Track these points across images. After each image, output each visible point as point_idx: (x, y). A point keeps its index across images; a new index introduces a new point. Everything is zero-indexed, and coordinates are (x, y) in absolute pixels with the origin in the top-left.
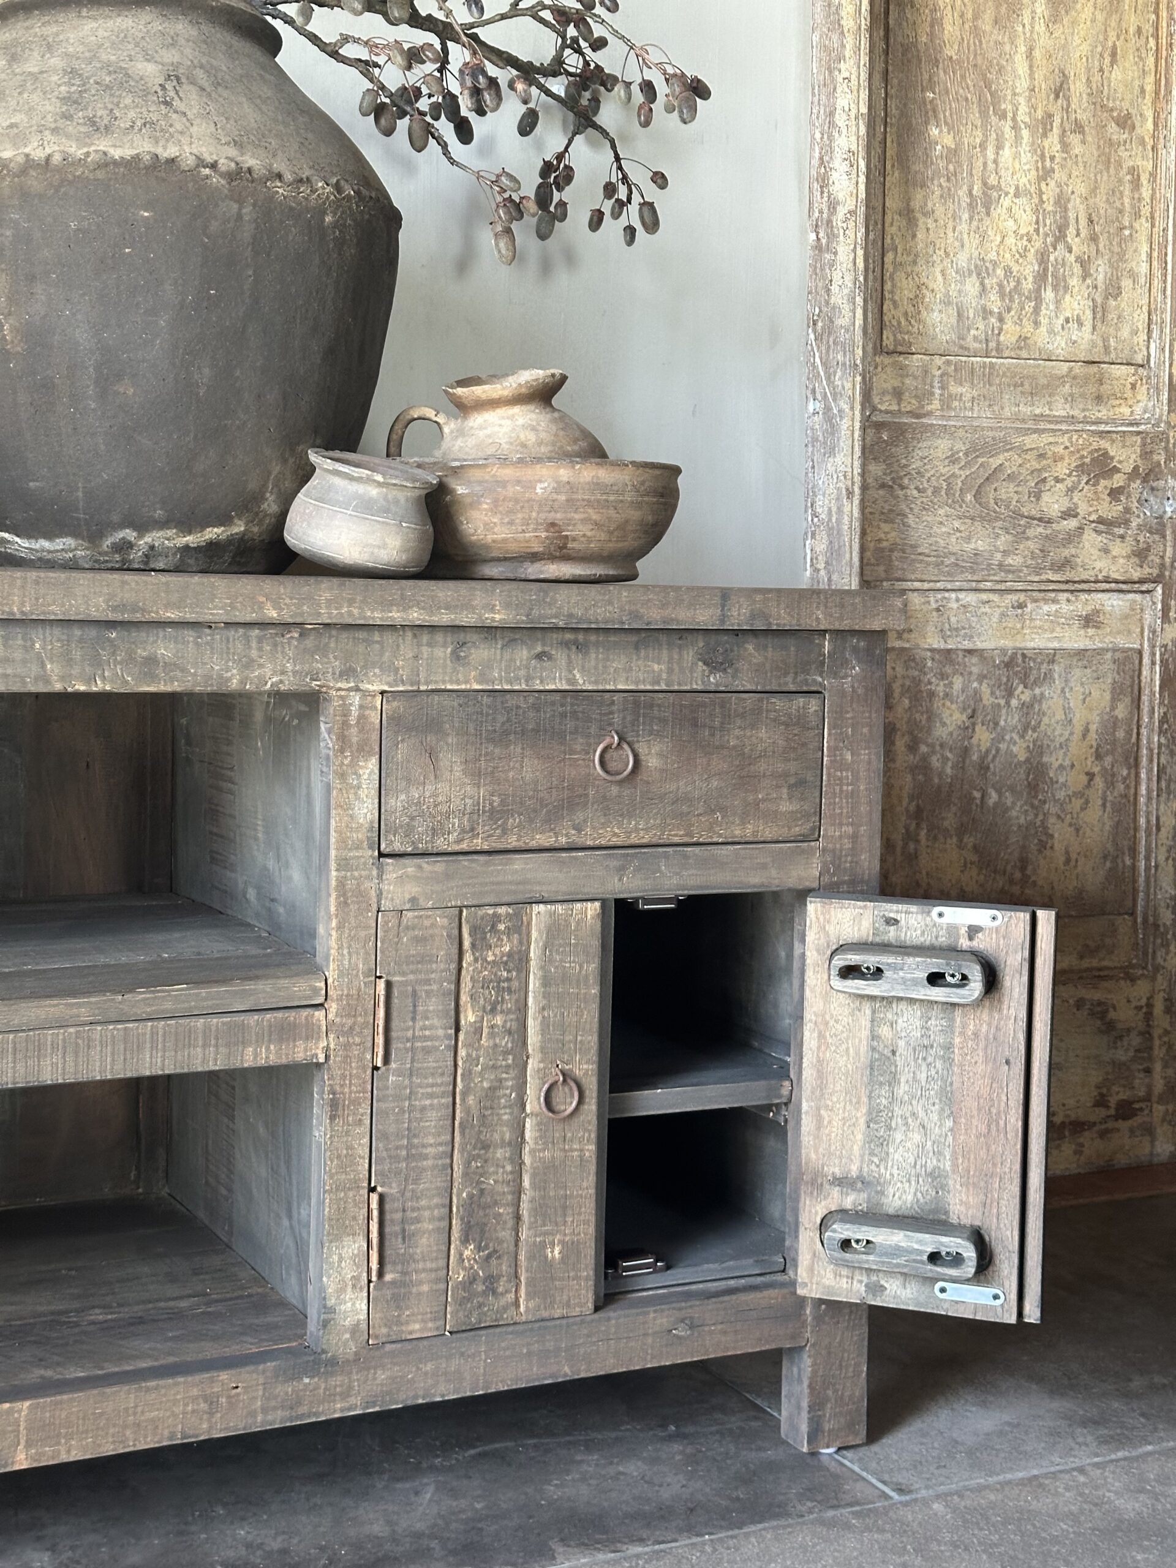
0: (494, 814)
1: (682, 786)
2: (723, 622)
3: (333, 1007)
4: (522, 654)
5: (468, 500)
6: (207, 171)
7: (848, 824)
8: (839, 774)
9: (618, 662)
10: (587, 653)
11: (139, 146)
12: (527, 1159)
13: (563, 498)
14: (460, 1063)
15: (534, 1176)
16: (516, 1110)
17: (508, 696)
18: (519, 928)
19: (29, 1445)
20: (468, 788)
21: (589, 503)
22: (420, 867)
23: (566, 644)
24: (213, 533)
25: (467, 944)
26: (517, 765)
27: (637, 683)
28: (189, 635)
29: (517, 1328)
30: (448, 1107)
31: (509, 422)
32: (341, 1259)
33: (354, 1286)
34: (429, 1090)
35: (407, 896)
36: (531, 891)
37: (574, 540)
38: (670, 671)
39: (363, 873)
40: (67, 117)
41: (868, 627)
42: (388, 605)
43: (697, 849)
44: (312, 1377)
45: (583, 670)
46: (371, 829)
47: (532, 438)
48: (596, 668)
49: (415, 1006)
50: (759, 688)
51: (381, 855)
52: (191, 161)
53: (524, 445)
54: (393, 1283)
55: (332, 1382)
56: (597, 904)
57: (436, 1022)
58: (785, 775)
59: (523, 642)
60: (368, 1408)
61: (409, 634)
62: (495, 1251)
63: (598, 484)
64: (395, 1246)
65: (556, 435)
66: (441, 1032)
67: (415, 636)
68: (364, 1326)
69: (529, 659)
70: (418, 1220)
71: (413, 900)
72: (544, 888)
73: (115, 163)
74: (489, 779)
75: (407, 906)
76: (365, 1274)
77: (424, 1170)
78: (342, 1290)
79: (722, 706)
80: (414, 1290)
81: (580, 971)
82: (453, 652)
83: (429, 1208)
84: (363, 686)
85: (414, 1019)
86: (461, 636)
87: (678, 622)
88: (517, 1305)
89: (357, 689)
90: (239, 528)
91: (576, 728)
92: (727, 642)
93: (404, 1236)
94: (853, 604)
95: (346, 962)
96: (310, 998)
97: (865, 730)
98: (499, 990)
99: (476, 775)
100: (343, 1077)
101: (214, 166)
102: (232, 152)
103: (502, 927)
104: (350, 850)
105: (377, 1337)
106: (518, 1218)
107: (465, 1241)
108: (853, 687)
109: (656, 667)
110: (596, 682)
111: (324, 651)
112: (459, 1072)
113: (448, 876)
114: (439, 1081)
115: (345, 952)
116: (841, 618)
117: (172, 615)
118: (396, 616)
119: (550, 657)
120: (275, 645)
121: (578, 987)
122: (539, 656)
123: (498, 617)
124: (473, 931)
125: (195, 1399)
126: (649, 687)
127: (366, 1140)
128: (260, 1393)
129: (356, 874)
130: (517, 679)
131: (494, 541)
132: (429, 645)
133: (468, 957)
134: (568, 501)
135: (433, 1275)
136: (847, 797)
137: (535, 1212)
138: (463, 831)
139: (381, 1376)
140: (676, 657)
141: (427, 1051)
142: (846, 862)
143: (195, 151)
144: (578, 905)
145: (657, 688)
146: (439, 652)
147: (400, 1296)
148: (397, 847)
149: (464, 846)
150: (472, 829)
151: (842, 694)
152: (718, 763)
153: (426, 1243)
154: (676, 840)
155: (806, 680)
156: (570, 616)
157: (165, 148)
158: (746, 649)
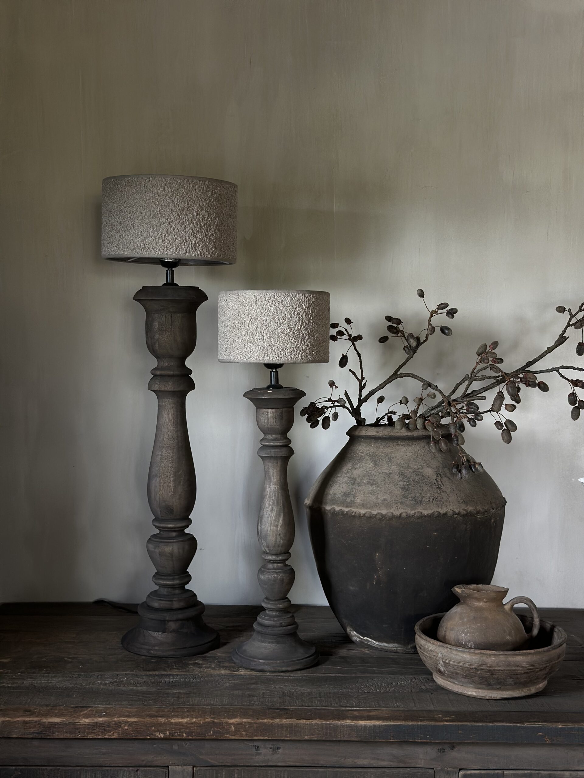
6: (456, 516)
11: (433, 509)
40: (406, 497)
52: (451, 513)
102: (464, 506)
143: (452, 508)
157: (441, 508)
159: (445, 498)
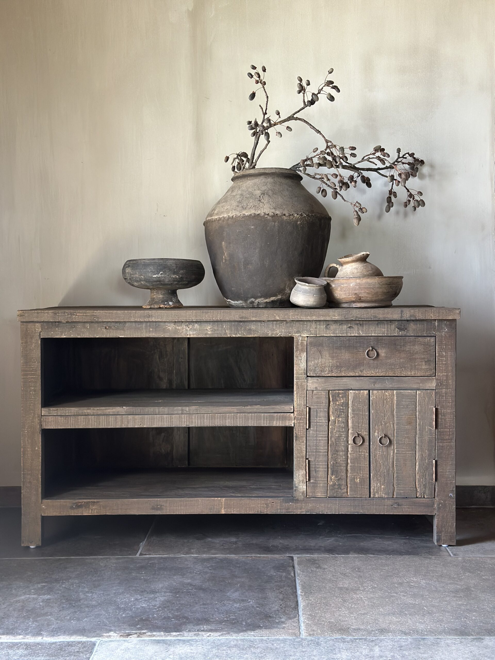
0: (337, 367)
1: (392, 361)
2: (401, 318)
3: (296, 413)
4: (345, 327)
5: (335, 288)
6: (267, 216)
7: (444, 372)
8: (441, 358)
9: (372, 328)
10: (363, 326)
11: (252, 212)
12: (349, 456)
13: (357, 287)
14: (330, 429)
15: (351, 460)
16: (346, 443)
17: (341, 337)
18: (346, 397)
19: (224, 508)
20: (330, 361)
21: (365, 288)
22: (318, 380)
23: (357, 324)
24: (273, 298)
25: (331, 399)
26: (344, 355)
27: (378, 334)
28: (259, 324)
29: (347, 498)
30: (326, 440)
31: (351, 267)
32: (299, 475)
33: (302, 482)
34: (321, 435)
35: (314, 387)
36: (348, 387)
37: (362, 297)
38: (388, 331)
39: (303, 381)
40: (238, 206)
41: (447, 319)
42: (306, 316)
43: (397, 378)
44: (292, 503)
45: (362, 331)
46: (305, 370)
47: (356, 271)
48: (366, 330)
49: (317, 414)
50: (415, 335)
51: (307, 376)
52: (263, 214)
53: (353, 273)
54: (313, 483)
55: (297, 505)
56: (367, 391)
57: (322, 418)
58: (424, 358)
59: (345, 324)
60: (306, 512)
61: (314, 322)
62: (341, 478)
63: (367, 283)
64: (313, 473)
65: (363, 270)
66: (324, 421)
67: (315, 323)
68: (305, 492)
69: (347, 328)
70: (319, 468)
71: (316, 388)
72: (352, 386)
73: (246, 216)
74: (336, 358)
75: (315, 389)
76: (305, 480)
77: (320, 455)
78: (300, 482)
79: (403, 340)
80: (319, 485)
81: (363, 408)
82: (326, 326)
83: (322, 465)
84: (302, 335)
85: (317, 418)
86: (328, 323)
87: (388, 318)
88: (347, 492)
89: (300, 336)
90: (279, 297)
91: (360, 345)
92: (405, 323)
93: (316, 471)
94: (443, 312)
95: (299, 402)
96: (289, 410)
97: (450, 347)
98: (340, 412)
99: (333, 357)
100: (299, 430)
101: (268, 215)
102: (273, 211)
103: (341, 396)
104: (299, 375)
105: (309, 496)
106: (347, 470)
107: (332, 474)
108: (445, 335)
109: (383, 330)
110: (366, 334)
111: (292, 327)
112: (330, 431)
113: (325, 382)
114: (324, 433)
115: (298, 400)
116: (439, 316)
117: (254, 319)
118: (309, 318)
119: (352, 328)
120: (280, 325)
121: (362, 412)
122: (350, 327)
123: (337, 318)
124: (333, 397)
125: (263, 504)
126: (381, 335)
127: (305, 446)
128: (279, 505)
129: (301, 381)
130: (343, 333)
131: (342, 298)
132: (320, 325)
133: (331, 403)
134: (359, 288)
135: (323, 482)
136: (444, 365)
137: (351, 469)
138: (329, 371)
139: (310, 505)
140: (389, 327)
141: (320, 426)
142: (444, 383)
143: (264, 212)
144: (362, 391)
145: (384, 335)
146: (322, 327)
147: (315, 486)
148: (312, 375)
149: (329, 375)
150: (332, 371)
151: (442, 336)
152: (403, 355)
153: (321, 473)
154: (390, 375)
155: (430, 333)
156: (357, 317)
157: (257, 212)
158: (411, 325)
159: (261, 206)
